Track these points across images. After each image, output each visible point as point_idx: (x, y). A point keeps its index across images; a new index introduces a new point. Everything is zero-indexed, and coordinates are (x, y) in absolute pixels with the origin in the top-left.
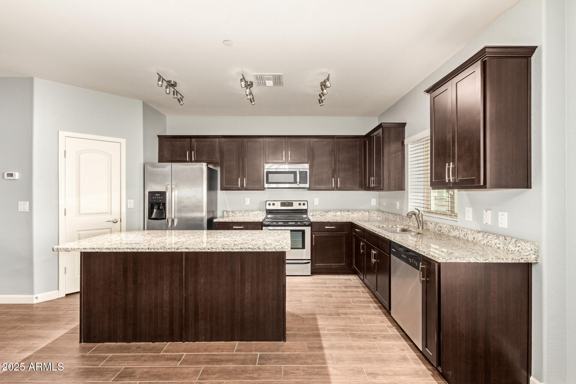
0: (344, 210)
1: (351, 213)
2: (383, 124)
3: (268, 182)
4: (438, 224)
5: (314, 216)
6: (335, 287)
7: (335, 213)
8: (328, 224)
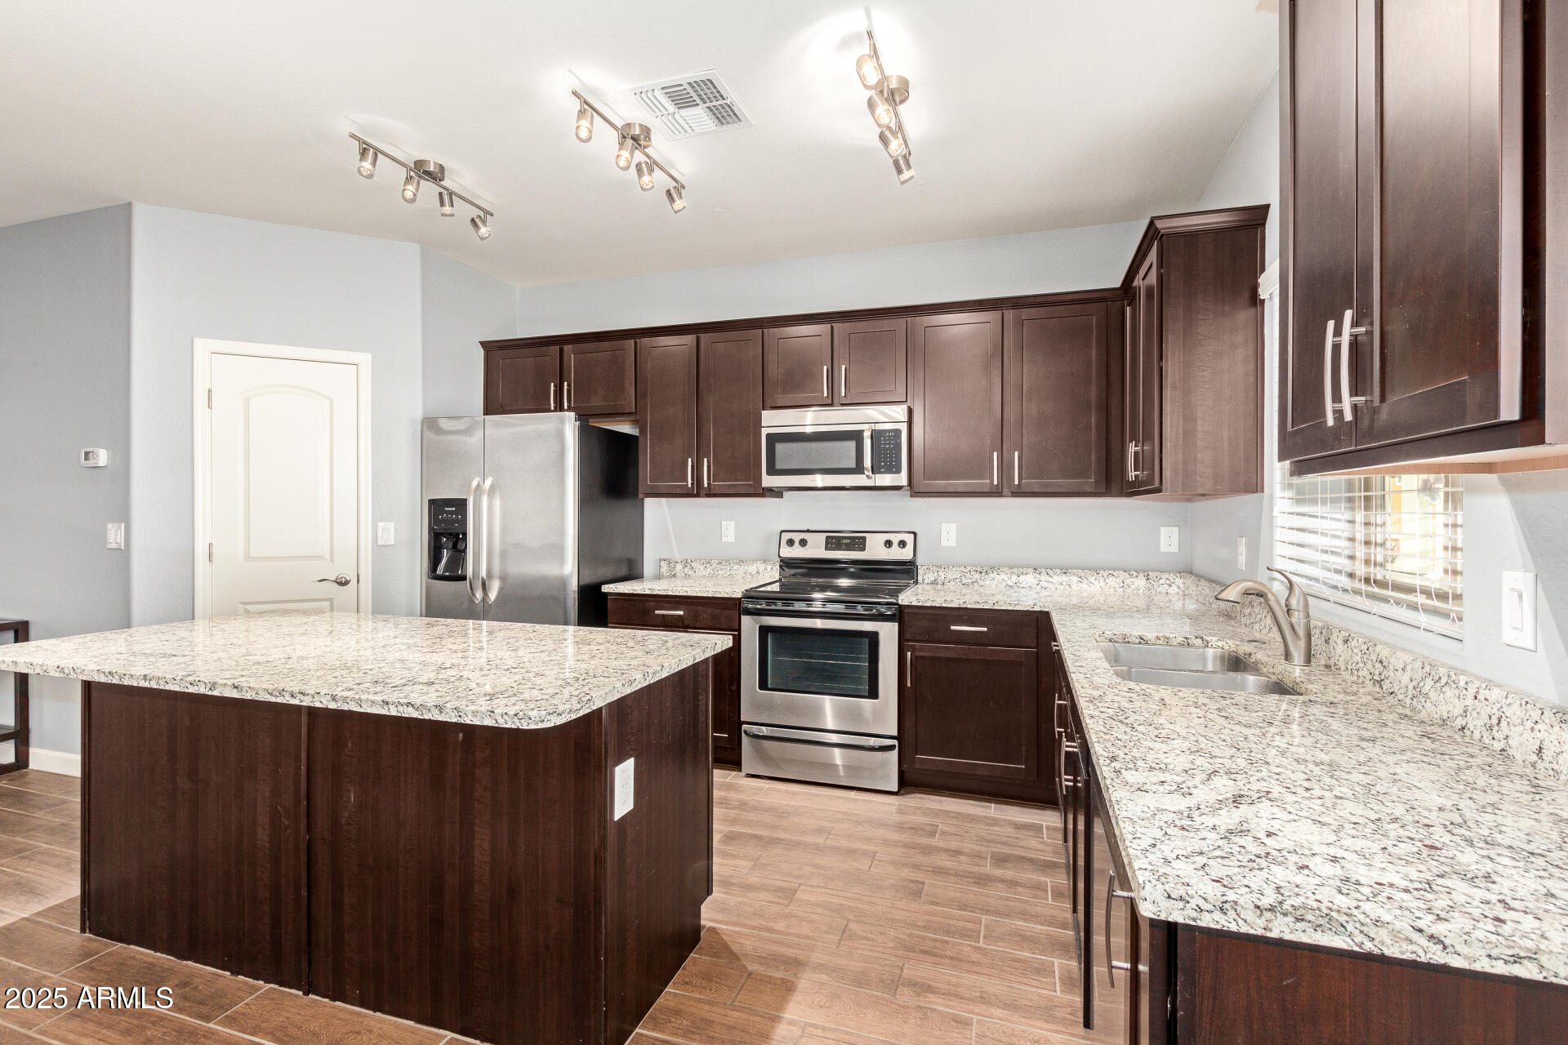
0: (1049, 568)
1: (1075, 579)
2: (1159, 224)
3: (772, 471)
4: (1371, 649)
5: (940, 587)
6: (957, 853)
7: (1014, 578)
8: (964, 615)
